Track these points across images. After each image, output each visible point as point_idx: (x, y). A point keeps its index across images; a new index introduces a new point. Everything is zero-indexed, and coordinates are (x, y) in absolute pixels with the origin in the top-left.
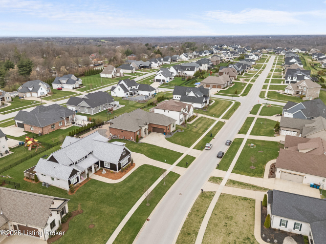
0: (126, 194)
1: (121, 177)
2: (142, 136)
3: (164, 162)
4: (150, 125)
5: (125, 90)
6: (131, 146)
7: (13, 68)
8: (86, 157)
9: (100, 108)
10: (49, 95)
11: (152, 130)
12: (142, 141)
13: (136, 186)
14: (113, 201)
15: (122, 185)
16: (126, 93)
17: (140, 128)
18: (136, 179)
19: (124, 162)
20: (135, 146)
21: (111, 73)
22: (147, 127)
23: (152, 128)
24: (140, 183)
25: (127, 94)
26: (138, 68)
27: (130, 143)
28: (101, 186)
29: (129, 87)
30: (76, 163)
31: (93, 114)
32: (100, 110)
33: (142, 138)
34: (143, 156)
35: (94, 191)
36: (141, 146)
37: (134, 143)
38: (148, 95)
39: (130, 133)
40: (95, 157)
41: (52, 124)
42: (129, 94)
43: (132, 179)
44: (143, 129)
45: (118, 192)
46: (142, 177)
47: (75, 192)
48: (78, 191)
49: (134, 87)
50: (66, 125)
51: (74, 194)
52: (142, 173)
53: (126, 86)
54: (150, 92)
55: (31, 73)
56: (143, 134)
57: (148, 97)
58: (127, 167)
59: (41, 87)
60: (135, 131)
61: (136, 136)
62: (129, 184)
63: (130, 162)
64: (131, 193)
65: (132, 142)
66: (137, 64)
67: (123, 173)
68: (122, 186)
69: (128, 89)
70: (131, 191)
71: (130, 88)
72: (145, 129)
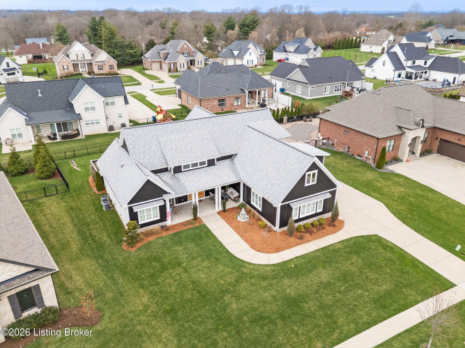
0: (259, 319)
1: (277, 250)
2: (400, 155)
3: (452, 250)
4: (434, 130)
5: (398, 65)
6: (358, 172)
7: (233, 29)
8: (211, 163)
9: (329, 88)
10: (259, 67)
11: (435, 148)
12: (395, 168)
13: (310, 306)
14: (201, 329)
15: (264, 278)
16: (397, 73)
17: (398, 132)
18: (324, 275)
19: (307, 207)
20: (370, 175)
21: (381, 44)
22: (421, 133)
23: (437, 143)
24: (328, 299)
25: (399, 76)
26: (442, 42)
27: (357, 166)
28: (209, 256)
29: (408, 59)
30: (178, 170)
31: (308, 98)
32: (327, 94)
33: (396, 160)
34: (380, 207)
35: (179, 264)
36: (388, 179)
37: (370, 167)
38: (451, 81)
39: (366, 138)
40: (235, 172)
41: (223, 97)
42: (403, 74)
43: (310, 271)
44: (410, 136)
45: (238, 298)
46: (345, 277)
47: (139, 245)
48: (148, 245)
49: (420, 62)
50: (247, 106)
51: (133, 250)
52: (352, 264)
53: (402, 57)
54: (457, 76)
55: (250, 35)
56: (404, 151)
57: (449, 84)
58: (312, 224)
59: (250, 51)
60: (380, 136)
61: (379, 151)
62: (291, 287)
63: (329, 215)
64: (279, 322)
65: (364, 164)
66: (442, 35)
67: (292, 239)
68: (264, 284)
69: (404, 63)
70: (283, 317)
71: (410, 63)
72: (415, 139)
